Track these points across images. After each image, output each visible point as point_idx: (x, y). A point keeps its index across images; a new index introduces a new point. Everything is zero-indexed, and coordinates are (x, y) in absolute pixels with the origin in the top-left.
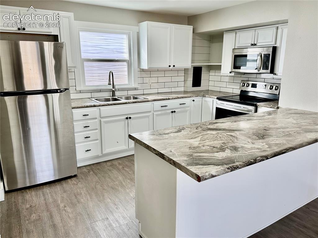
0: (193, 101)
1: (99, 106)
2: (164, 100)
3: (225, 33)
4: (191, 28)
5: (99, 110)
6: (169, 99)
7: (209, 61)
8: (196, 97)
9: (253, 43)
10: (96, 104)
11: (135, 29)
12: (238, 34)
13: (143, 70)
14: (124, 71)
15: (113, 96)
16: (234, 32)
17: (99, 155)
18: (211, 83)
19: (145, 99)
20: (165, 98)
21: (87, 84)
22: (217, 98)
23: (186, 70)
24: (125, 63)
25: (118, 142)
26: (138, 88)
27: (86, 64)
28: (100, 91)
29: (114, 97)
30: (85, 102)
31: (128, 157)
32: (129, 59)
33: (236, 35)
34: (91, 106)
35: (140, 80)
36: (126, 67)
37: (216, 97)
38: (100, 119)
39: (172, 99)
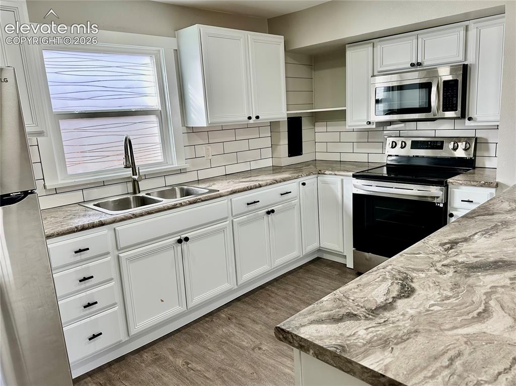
0: (304, 184)
1: (114, 222)
2: (251, 189)
3: (349, 47)
4: (279, 40)
5: (113, 231)
6: (260, 186)
7: (311, 105)
8: (307, 176)
9: (414, 61)
10: (104, 218)
11: (169, 43)
12: (379, 47)
13: (193, 131)
14: (152, 135)
15: (135, 192)
16: (370, 43)
17: (121, 340)
18: (319, 147)
19: (211, 191)
20: (252, 184)
21: (70, 170)
22: (353, 175)
23: (274, 125)
24: (153, 118)
25: (162, 301)
26: (185, 169)
27: (64, 124)
28: (104, 184)
29: (138, 195)
30: (75, 215)
31: (187, 330)
32: (160, 109)
33: (375, 49)
34: (93, 226)
35: (189, 152)
36: (157, 125)
37: (351, 174)
38: (117, 253)
39: (266, 185)
